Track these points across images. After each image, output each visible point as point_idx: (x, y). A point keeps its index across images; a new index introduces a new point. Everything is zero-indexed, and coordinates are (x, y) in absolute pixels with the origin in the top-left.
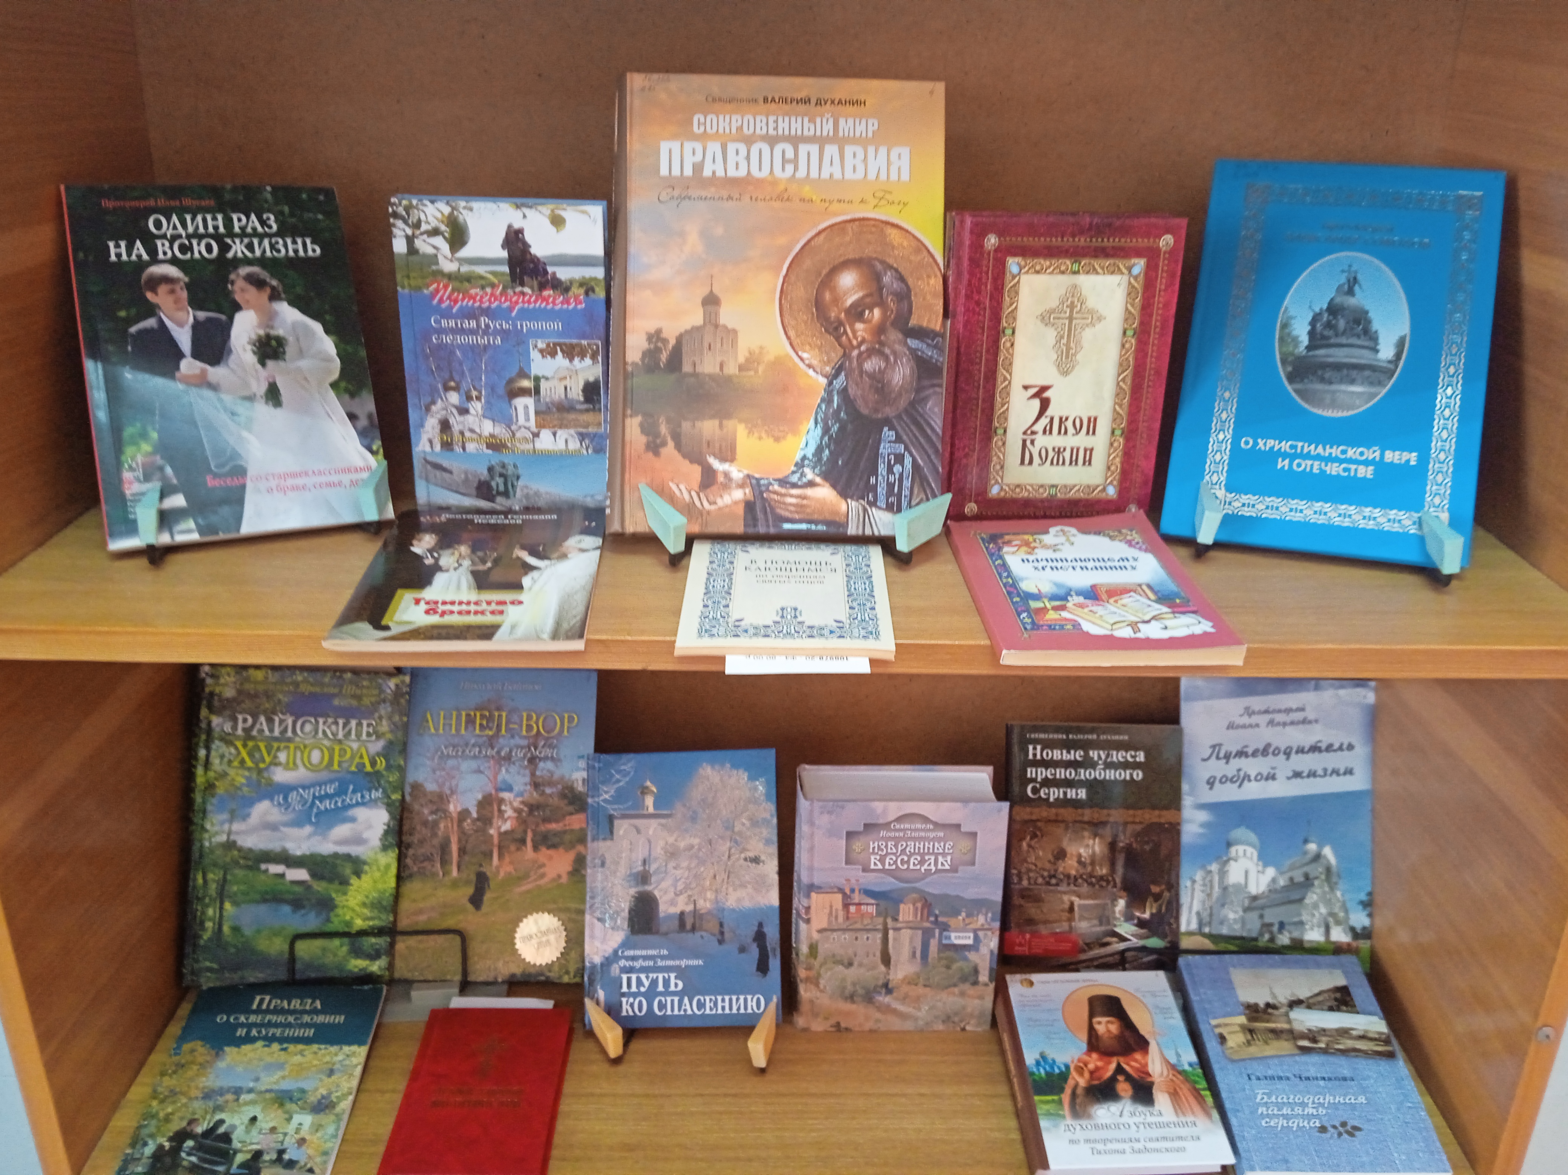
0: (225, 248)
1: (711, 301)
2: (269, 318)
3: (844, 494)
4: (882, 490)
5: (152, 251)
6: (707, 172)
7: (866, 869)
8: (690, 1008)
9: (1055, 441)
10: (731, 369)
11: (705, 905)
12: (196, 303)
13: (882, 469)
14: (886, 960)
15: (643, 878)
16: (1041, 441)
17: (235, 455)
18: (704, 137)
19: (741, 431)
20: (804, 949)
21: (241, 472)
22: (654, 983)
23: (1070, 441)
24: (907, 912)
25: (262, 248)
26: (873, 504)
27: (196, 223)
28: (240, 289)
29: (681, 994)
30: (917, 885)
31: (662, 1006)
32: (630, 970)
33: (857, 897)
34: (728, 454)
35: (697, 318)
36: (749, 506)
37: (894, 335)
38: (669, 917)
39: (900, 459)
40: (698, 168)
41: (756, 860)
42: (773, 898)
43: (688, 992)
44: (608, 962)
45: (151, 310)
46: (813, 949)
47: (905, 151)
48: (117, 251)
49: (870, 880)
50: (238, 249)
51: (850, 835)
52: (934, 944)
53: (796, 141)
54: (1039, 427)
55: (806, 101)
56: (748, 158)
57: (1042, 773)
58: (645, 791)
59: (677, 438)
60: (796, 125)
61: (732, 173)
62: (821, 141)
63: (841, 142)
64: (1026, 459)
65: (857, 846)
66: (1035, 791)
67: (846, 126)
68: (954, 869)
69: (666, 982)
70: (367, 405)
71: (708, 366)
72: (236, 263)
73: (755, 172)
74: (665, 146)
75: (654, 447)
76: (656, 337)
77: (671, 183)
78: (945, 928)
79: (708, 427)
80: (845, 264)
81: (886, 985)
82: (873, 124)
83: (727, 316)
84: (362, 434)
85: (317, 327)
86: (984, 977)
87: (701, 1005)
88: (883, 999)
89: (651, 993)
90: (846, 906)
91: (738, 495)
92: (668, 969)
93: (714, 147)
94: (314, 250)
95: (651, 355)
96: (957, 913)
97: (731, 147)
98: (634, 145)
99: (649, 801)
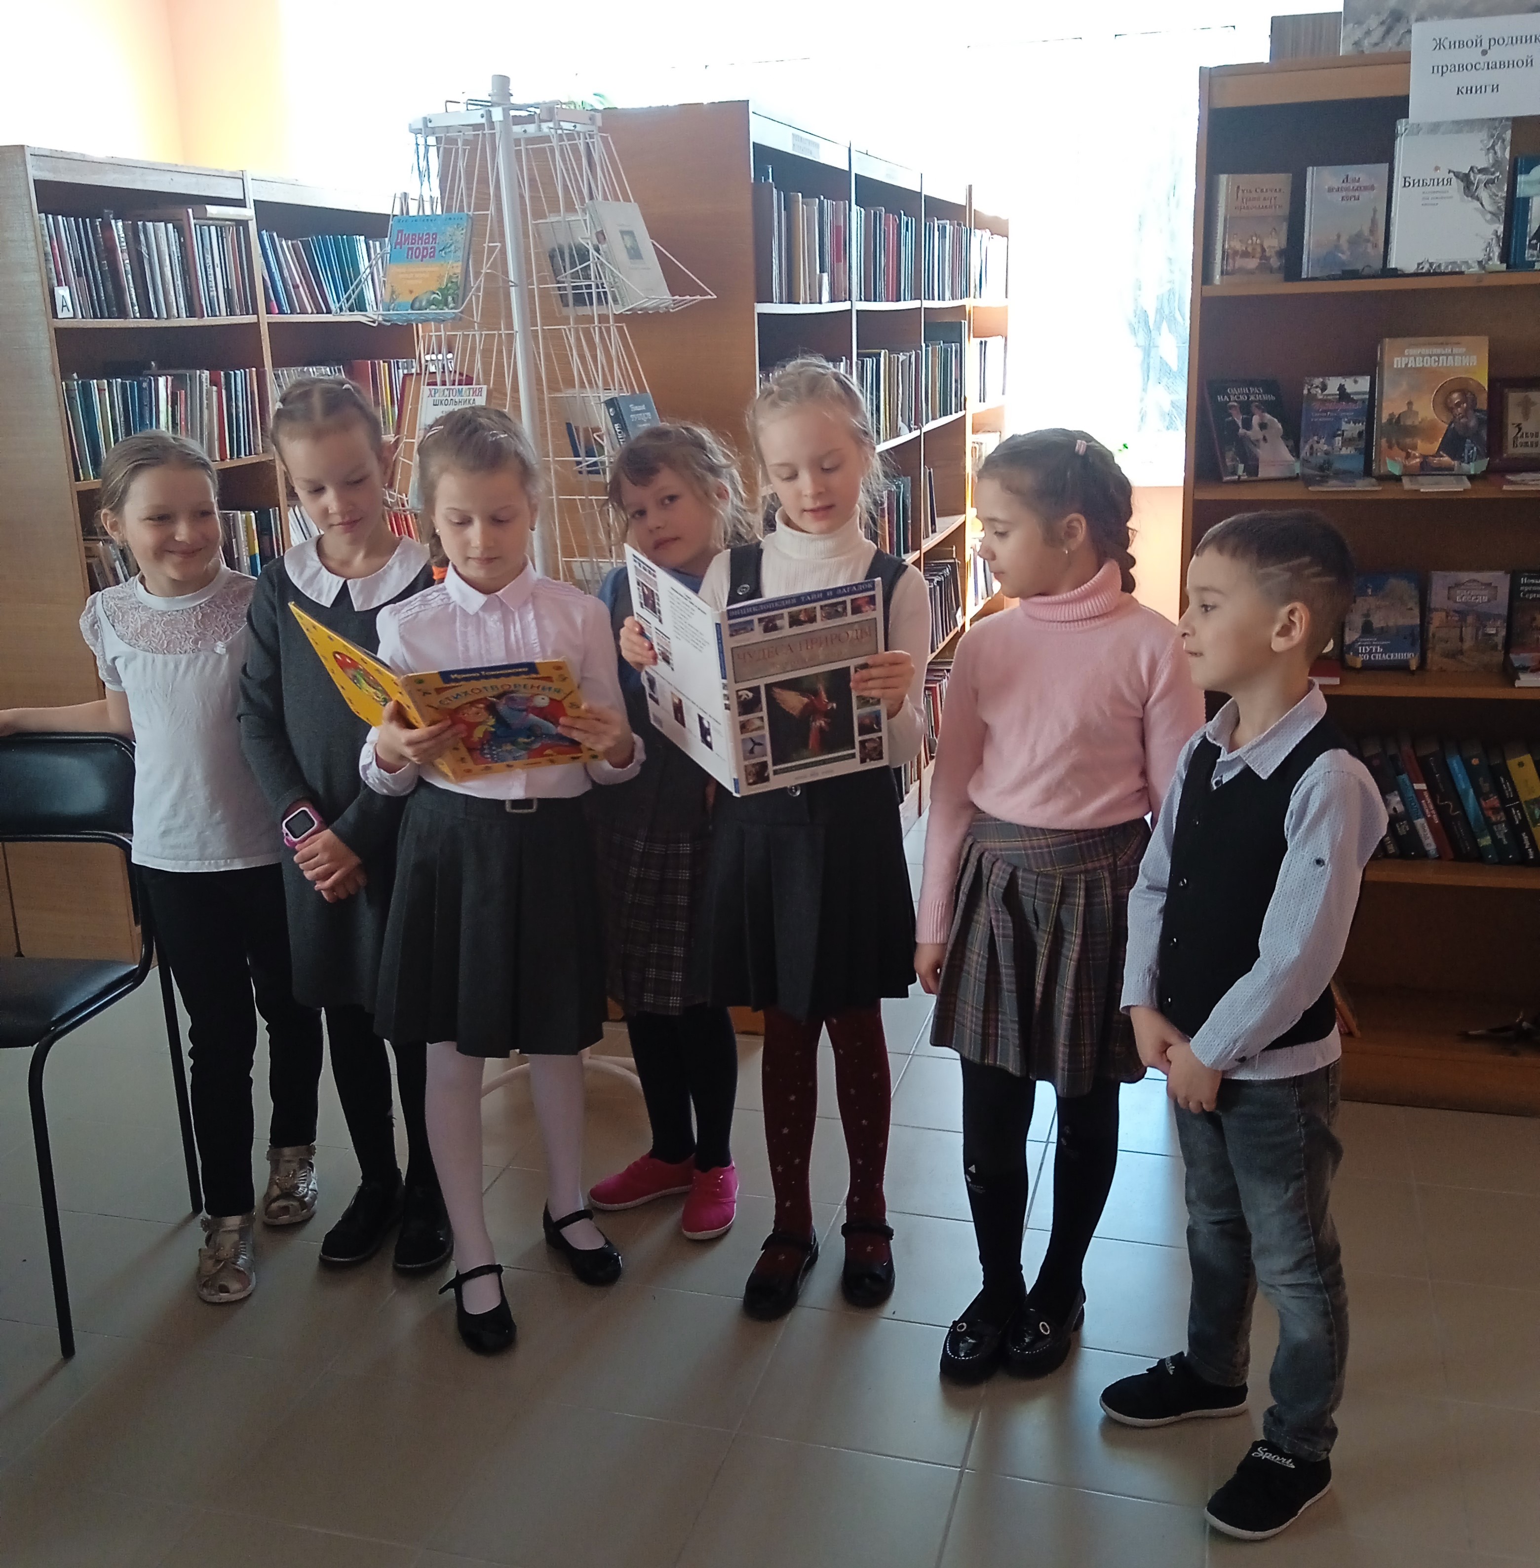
0: (1248, 398)
1: (1410, 404)
2: (1262, 417)
3: (1453, 459)
4: (1466, 458)
5: (1229, 398)
6: (1409, 366)
7: (1455, 602)
8: (1385, 657)
9: (1524, 440)
10: (1417, 423)
11: (1391, 624)
12: (1243, 413)
13: (1466, 451)
14: (1461, 639)
15: (1367, 615)
16: (1520, 440)
17: (1255, 455)
18: (1408, 356)
19: (1419, 442)
20: (1431, 635)
21: (1257, 460)
22: (1372, 649)
23: (1530, 440)
24: (1470, 619)
25: (1259, 397)
26: (1463, 462)
27: (1240, 390)
28: (1253, 408)
29: (1382, 653)
30: (1475, 608)
31: (1374, 657)
32: (1362, 646)
33: (1452, 613)
34: (1415, 448)
35: (1405, 408)
36: (1421, 463)
37: (1471, 412)
38: (1377, 628)
39: (1472, 448)
40: (1407, 365)
41: (1411, 609)
42: (1418, 621)
43: (1385, 652)
44: (1354, 643)
45: (1230, 415)
46: (1434, 636)
47: (1475, 357)
48: (1220, 398)
49: (1456, 606)
50: (1252, 398)
51: (1450, 588)
52: (1480, 633)
53: (1438, 356)
54: (1519, 435)
55: (1442, 344)
56: (1423, 361)
57: (1526, 589)
58: (1368, 587)
59: (1398, 444)
60: (1438, 351)
61: (1418, 365)
62: (1447, 355)
63: (1454, 355)
64: (1515, 445)
65: (1452, 592)
66: (1524, 595)
67: (1455, 350)
68: (1489, 601)
69: (1376, 649)
70: (1291, 443)
71: (1409, 422)
72: (1252, 402)
73: (1425, 365)
74: (1396, 359)
75: (1390, 447)
76: (1392, 415)
77: (1397, 369)
78: (1485, 626)
79: (1408, 441)
80: (1454, 392)
81: (1461, 651)
82: (1464, 350)
83: (1415, 408)
84: (1290, 451)
85: (1276, 420)
86: (1500, 647)
87: (1389, 657)
88: (1460, 657)
89: (1370, 653)
90: (1447, 616)
91: (1418, 460)
92: (1377, 645)
93: (1412, 359)
94: (1273, 398)
95: (1390, 420)
96: (1490, 620)
97: (1417, 358)
98: (1386, 359)
99: (1370, 591)
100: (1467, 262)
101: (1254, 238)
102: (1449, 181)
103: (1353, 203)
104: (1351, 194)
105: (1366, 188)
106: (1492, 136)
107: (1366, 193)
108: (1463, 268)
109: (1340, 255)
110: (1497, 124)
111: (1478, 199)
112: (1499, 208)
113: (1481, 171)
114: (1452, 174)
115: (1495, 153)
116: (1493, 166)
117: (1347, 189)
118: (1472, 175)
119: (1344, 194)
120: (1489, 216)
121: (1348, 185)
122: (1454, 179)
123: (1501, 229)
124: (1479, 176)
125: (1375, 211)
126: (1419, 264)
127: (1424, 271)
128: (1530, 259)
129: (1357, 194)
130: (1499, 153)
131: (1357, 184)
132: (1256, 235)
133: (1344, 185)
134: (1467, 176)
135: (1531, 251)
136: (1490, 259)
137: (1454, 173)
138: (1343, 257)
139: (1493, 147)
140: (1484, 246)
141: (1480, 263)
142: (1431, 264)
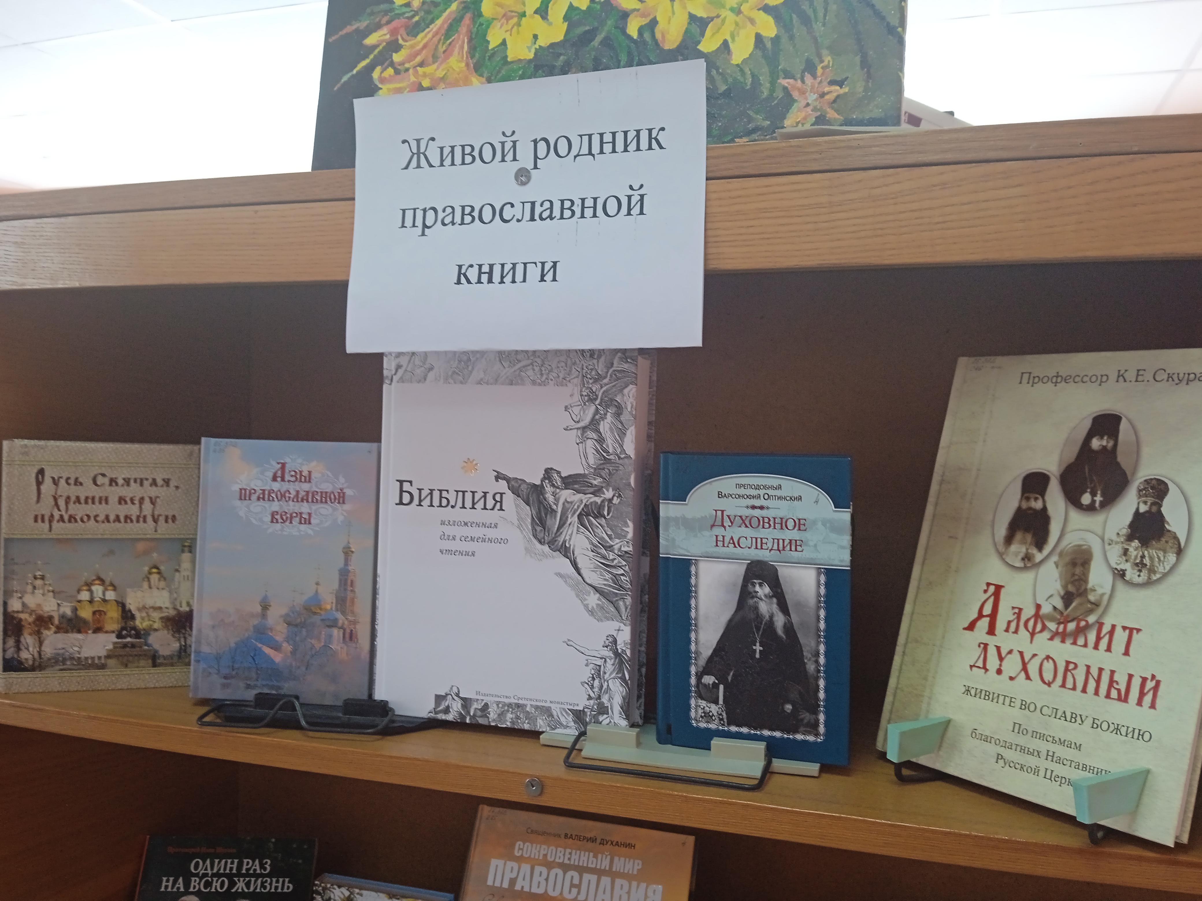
0: (232, 884)
5: (187, 885)
6: (518, 887)
18: (520, 860)
25: (256, 885)
27: (220, 866)
40: (513, 882)
48: (167, 884)
50: (240, 885)
53: (582, 870)
55: (593, 840)
56: (547, 880)
60: (584, 858)
61: (535, 890)
62: (599, 873)
63: (614, 875)
67: (618, 863)
73: (550, 891)
74: (494, 862)
77: (494, 890)
82: (638, 864)
93: (526, 868)
94: (289, 887)
97: (538, 869)
100: (547, 711)
101: (98, 589)
102: (499, 503)
103: (295, 529)
104: (292, 507)
105: (325, 498)
106: (592, 400)
107: (325, 509)
108: (541, 724)
109: (267, 650)
110: (601, 368)
111: (565, 551)
112: (616, 578)
113: (570, 482)
114: (503, 484)
115: (601, 440)
116: (597, 471)
117: (282, 496)
118: (549, 489)
119: (275, 506)
120: (594, 599)
121: (285, 486)
122: (509, 498)
123: (624, 636)
124: (566, 495)
125: (347, 552)
126: (439, 699)
127: (450, 717)
128: (703, 725)
129: (305, 508)
130: (610, 444)
131: (306, 486)
132: (102, 581)
133: (276, 486)
134: (538, 490)
135: (703, 703)
136: (603, 710)
137: (508, 480)
138: (277, 657)
139: (594, 424)
140: (587, 673)
141: (579, 716)
142: (466, 702)
